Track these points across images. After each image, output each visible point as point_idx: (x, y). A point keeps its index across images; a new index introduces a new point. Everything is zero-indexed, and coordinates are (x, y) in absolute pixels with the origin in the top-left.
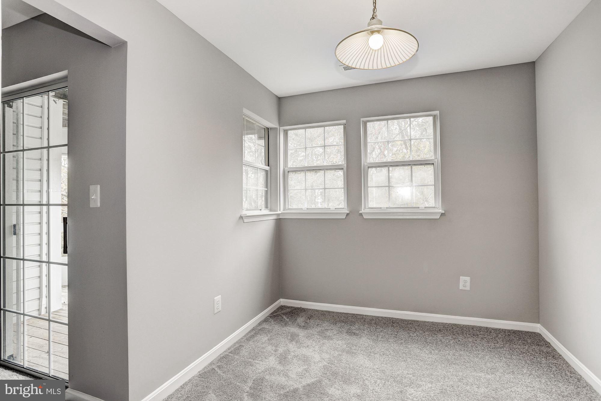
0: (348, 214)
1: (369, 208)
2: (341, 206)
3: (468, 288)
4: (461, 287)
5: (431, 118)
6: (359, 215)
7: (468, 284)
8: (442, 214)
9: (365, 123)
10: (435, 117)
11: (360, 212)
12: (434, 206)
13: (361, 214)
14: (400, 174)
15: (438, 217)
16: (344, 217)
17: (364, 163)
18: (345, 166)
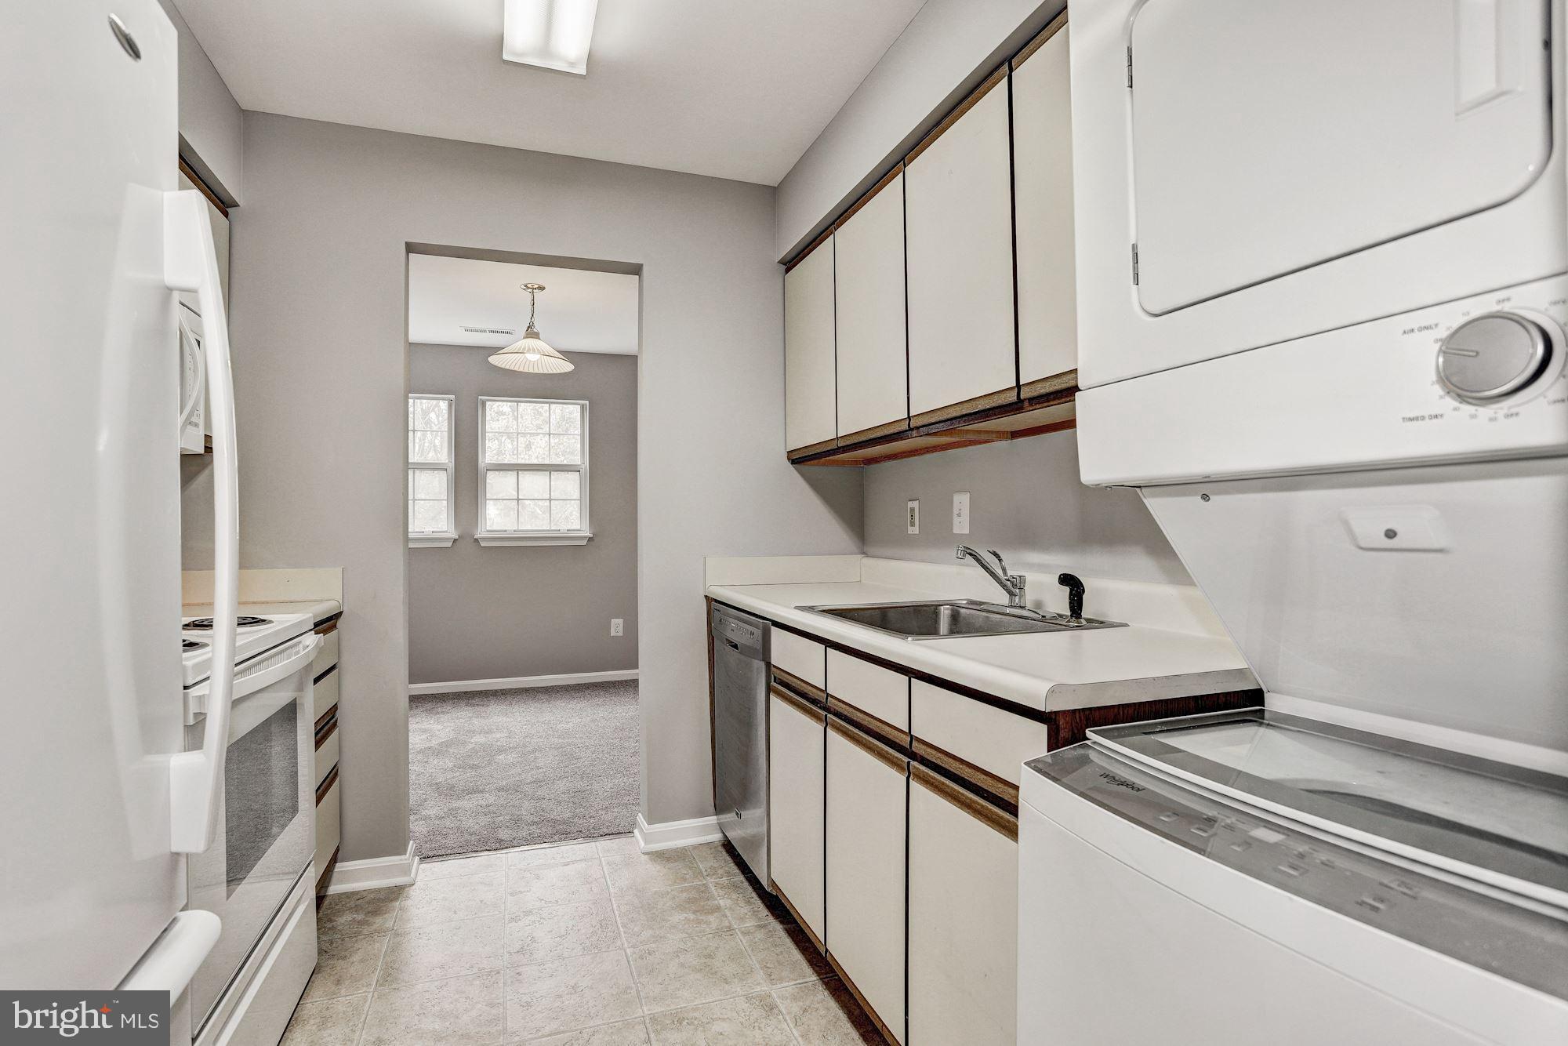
0: (455, 540)
1: (488, 531)
2: (445, 529)
3: (620, 634)
4: (613, 633)
5: (578, 407)
6: (475, 542)
7: (621, 628)
8: (590, 539)
9: (484, 404)
10: (583, 407)
11: (476, 537)
12: (579, 528)
13: (476, 540)
14: (533, 483)
15: (584, 542)
16: (449, 544)
17: (481, 464)
18: (452, 465)
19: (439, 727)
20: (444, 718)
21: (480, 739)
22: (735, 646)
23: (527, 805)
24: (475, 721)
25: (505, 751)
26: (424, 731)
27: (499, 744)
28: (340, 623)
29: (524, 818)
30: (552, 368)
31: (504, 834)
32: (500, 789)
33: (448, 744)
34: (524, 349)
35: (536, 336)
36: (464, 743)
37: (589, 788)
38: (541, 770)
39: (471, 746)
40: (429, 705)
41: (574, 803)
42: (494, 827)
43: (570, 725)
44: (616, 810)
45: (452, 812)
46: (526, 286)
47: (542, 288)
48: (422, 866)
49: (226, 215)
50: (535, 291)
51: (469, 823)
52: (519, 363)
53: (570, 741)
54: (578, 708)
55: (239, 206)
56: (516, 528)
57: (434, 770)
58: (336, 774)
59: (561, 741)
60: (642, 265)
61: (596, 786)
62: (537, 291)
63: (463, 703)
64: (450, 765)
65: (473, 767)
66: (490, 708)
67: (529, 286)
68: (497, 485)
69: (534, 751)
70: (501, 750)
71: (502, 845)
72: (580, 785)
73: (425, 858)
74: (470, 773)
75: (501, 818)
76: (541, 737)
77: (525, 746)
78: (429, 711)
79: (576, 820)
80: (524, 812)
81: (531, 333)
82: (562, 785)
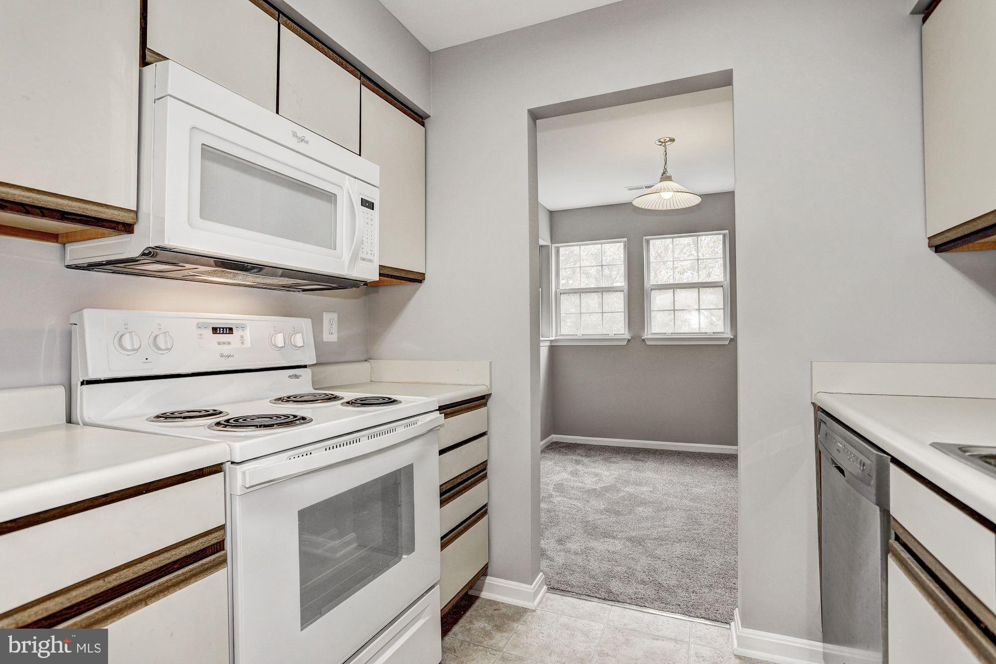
0: (629, 340)
1: (652, 334)
2: (622, 332)
5: (720, 237)
6: (642, 341)
8: (731, 340)
9: (648, 242)
11: (643, 338)
12: (722, 331)
13: (644, 340)
14: (686, 297)
15: (727, 343)
16: (625, 343)
17: (647, 285)
18: (626, 287)
19: (608, 474)
20: (613, 466)
21: (630, 489)
22: (842, 471)
23: (644, 561)
24: (633, 473)
25: (645, 504)
26: (596, 475)
27: (643, 496)
28: (490, 402)
29: (637, 574)
30: (685, 203)
31: (616, 586)
32: (630, 539)
33: (607, 489)
34: (661, 189)
35: (669, 178)
36: (618, 491)
37: (701, 558)
38: (666, 529)
39: (622, 494)
40: (607, 455)
41: (683, 572)
42: (610, 575)
43: (703, 491)
44: (719, 591)
45: (586, 552)
46: (660, 142)
47: (672, 140)
48: (548, 594)
49: (423, 124)
50: (667, 144)
51: (594, 565)
52: (658, 204)
53: (699, 505)
54: (714, 475)
55: (430, 116)
56: (673, 332)
57: (589, 509)
58: (486, 513)
59: (691, 504)
60: (732, 69)
61: (707, 558)
62: (669, 143)
63: (630, 457)
64: (602, 507)
65: (617, 513)
66: (647, 464)
67: (662, 140)
68: (659, 301)
69: (666, 509)
70: (643, 503)
71: (611, 598)
72: (696, 552)
73: (552, 589)
74: (613, 518)
75: (619, 569)
76: (676, 497)
77: (661, 503)
78: (605, 460)
79: (679, 591)
80: (639, 568)
81: (665, 177)
82: (678, 549)
